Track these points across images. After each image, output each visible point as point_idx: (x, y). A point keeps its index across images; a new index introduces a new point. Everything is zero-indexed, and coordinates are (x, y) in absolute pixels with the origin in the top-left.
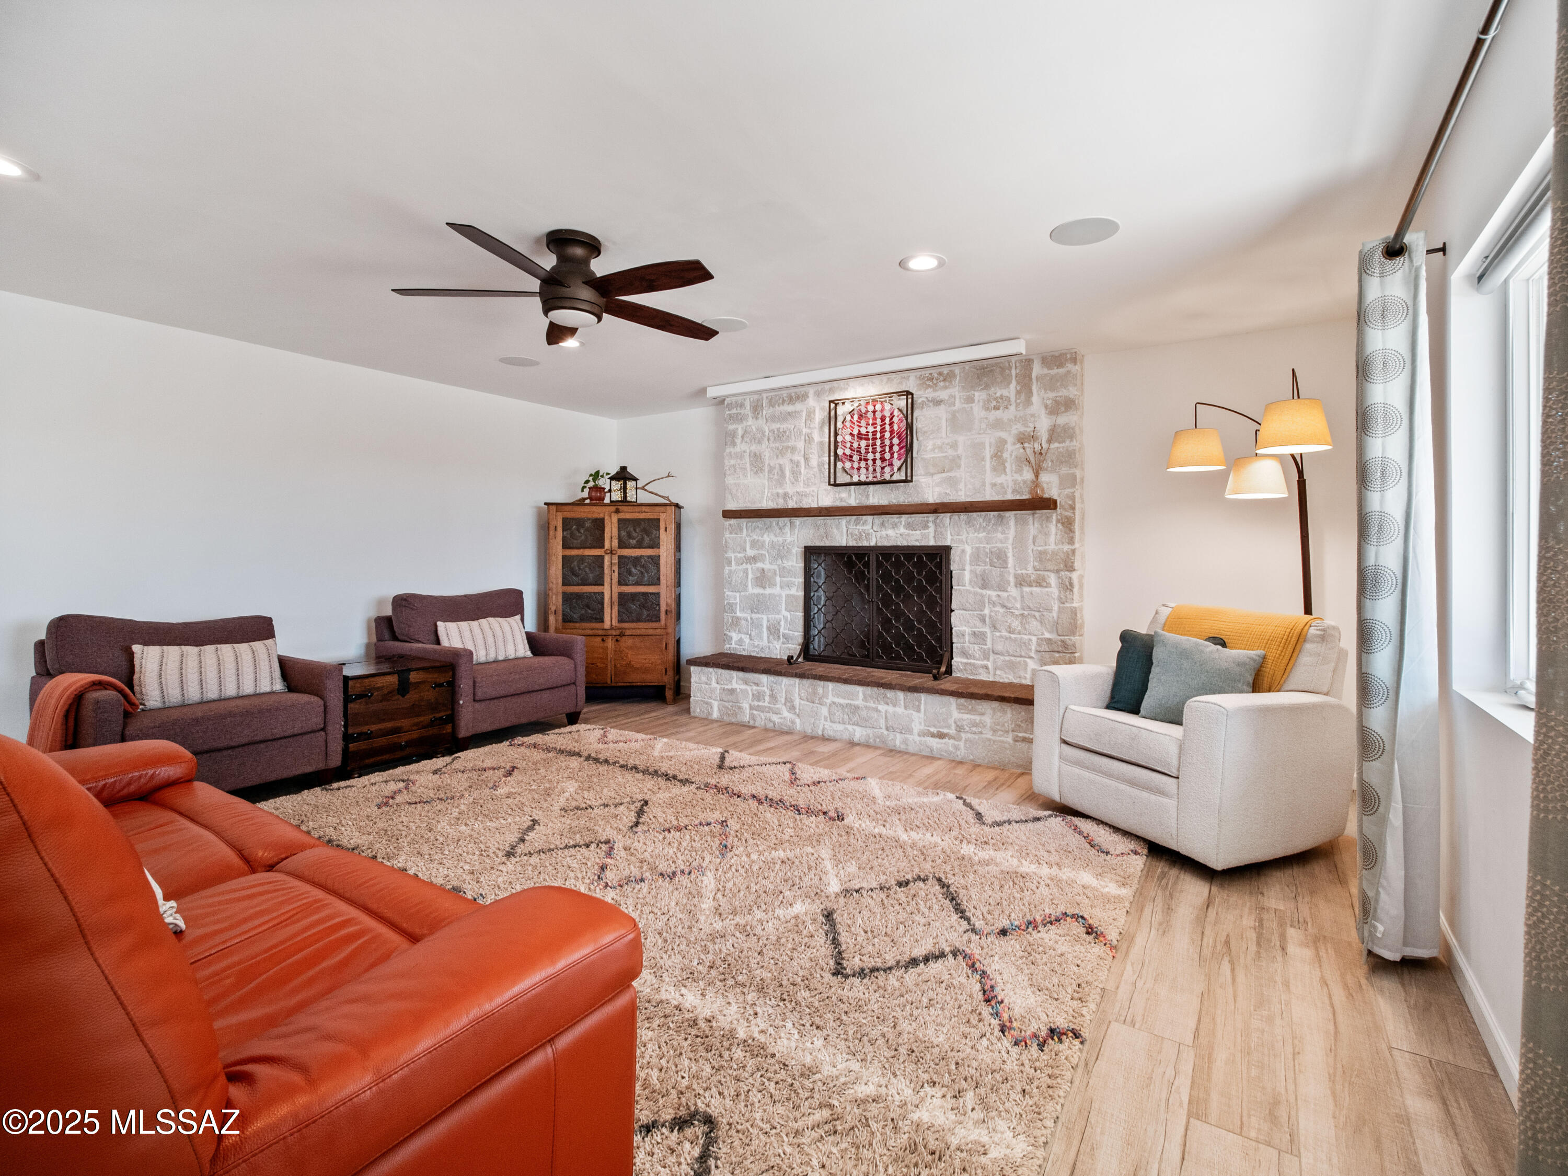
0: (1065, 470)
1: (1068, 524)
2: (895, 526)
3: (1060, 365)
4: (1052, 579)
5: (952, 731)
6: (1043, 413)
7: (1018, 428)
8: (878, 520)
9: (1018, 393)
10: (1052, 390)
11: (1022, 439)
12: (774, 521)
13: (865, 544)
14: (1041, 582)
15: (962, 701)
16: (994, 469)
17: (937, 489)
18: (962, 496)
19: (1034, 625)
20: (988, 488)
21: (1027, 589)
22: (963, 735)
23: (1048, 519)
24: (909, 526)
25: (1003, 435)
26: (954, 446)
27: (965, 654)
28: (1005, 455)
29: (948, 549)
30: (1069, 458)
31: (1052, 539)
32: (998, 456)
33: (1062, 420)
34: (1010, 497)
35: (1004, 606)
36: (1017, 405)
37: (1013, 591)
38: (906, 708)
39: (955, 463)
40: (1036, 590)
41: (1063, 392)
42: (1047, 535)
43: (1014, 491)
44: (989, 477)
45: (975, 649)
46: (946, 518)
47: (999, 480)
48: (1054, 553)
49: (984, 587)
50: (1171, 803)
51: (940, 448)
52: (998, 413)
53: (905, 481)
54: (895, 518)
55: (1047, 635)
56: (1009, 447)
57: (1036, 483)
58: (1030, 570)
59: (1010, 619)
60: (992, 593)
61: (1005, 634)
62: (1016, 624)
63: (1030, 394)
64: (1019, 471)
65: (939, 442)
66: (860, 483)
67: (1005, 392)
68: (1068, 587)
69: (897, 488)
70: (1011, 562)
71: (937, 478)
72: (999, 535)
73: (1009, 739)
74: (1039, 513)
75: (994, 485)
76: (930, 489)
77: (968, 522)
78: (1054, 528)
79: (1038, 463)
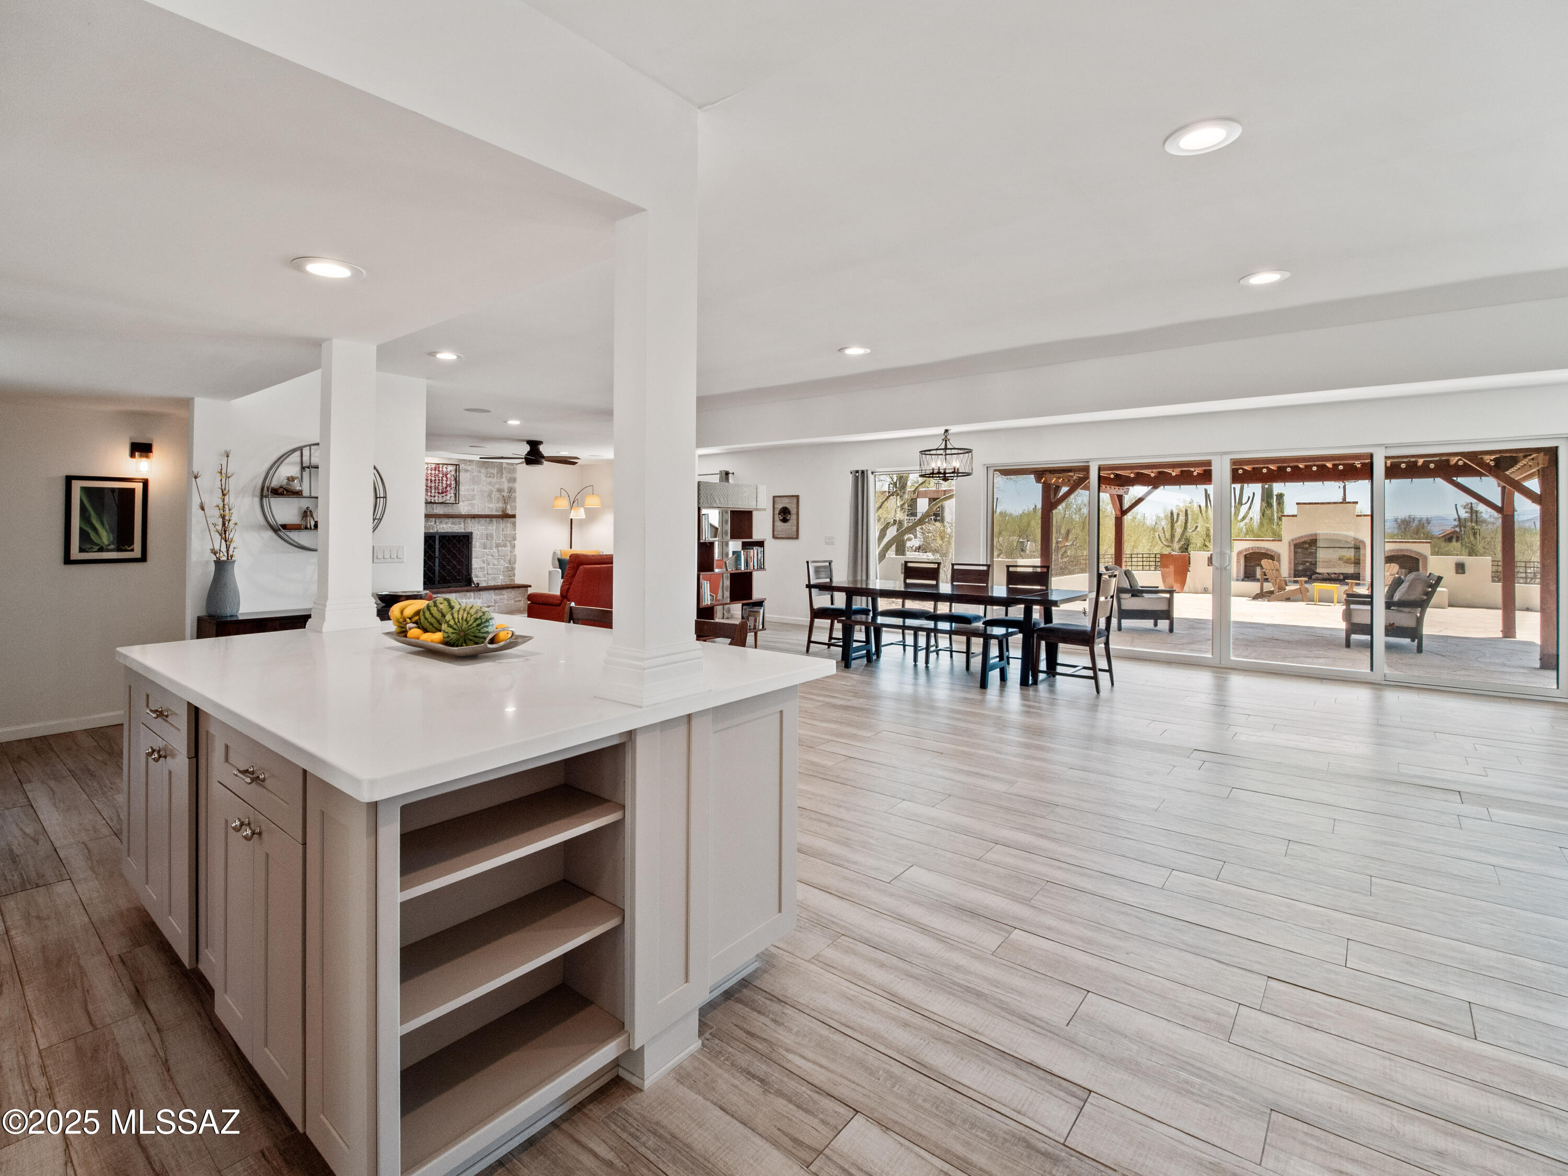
0: (513, 504)
1: (514, 524)
2: (446, 523)
4: (508, 545)
5: (493, 604)
6: (506, 482)
7: (497, 486)
8: (438, 520)
9: (497, 473)
10: (509, 474)
11: (500, 490)
13: (432, 531)
14: (505, 546)
15: (497, 591)
16: (489, 502)
17: (466, 508)
18: (476, 511)
19: (502, 561)
20: (487, 509)
21: (500, 548)
22: (497, 605)
23: (508, 522)
24: (453, 523)
25: (492, 488)
26: (473, 490)
27: (477, 577)
28: (493, 496)
29: (471, 533)
30: (515, 500)
31: (509, 530)
32: (490, 496)
33: (512, 485)
34: (494, 513)
35: (492, 555)
36: (497, 477)
37: (495, 550)
38: (474, 598)
39: (473, 497)
40: (503, 548)
41: (513, 475)
42: (507, 527)
43: (496, 511)
44: (486, 504)
45: (480, 574)
46: (469, 520)
47: (491, 506)
48: (510, 535)
49: (485, 548)
51: (468, 491)
52: (490, 479)
53: (456, 503)
54: (446, 520)
55: (506, 565)
56: (494, 493)
57: (504, 508)
58: (500, 541)
59: (493, 560)
60: (488, 551)
61: (492, 566)
62: (496, 562)
63: (502, 474)
64: (498, 503)
65: (467, 488)
67: (493, 471)
68: (514, 547)
69: (448, 506)
70: (494, 538)
71: (466, 503)
72: (491, 528)
73: (513, 602)
74: (504, 519)
75: (489, 508)
76: (463, 508)
77: (479, 522)
78: (509, 525)
79: (505, 501)
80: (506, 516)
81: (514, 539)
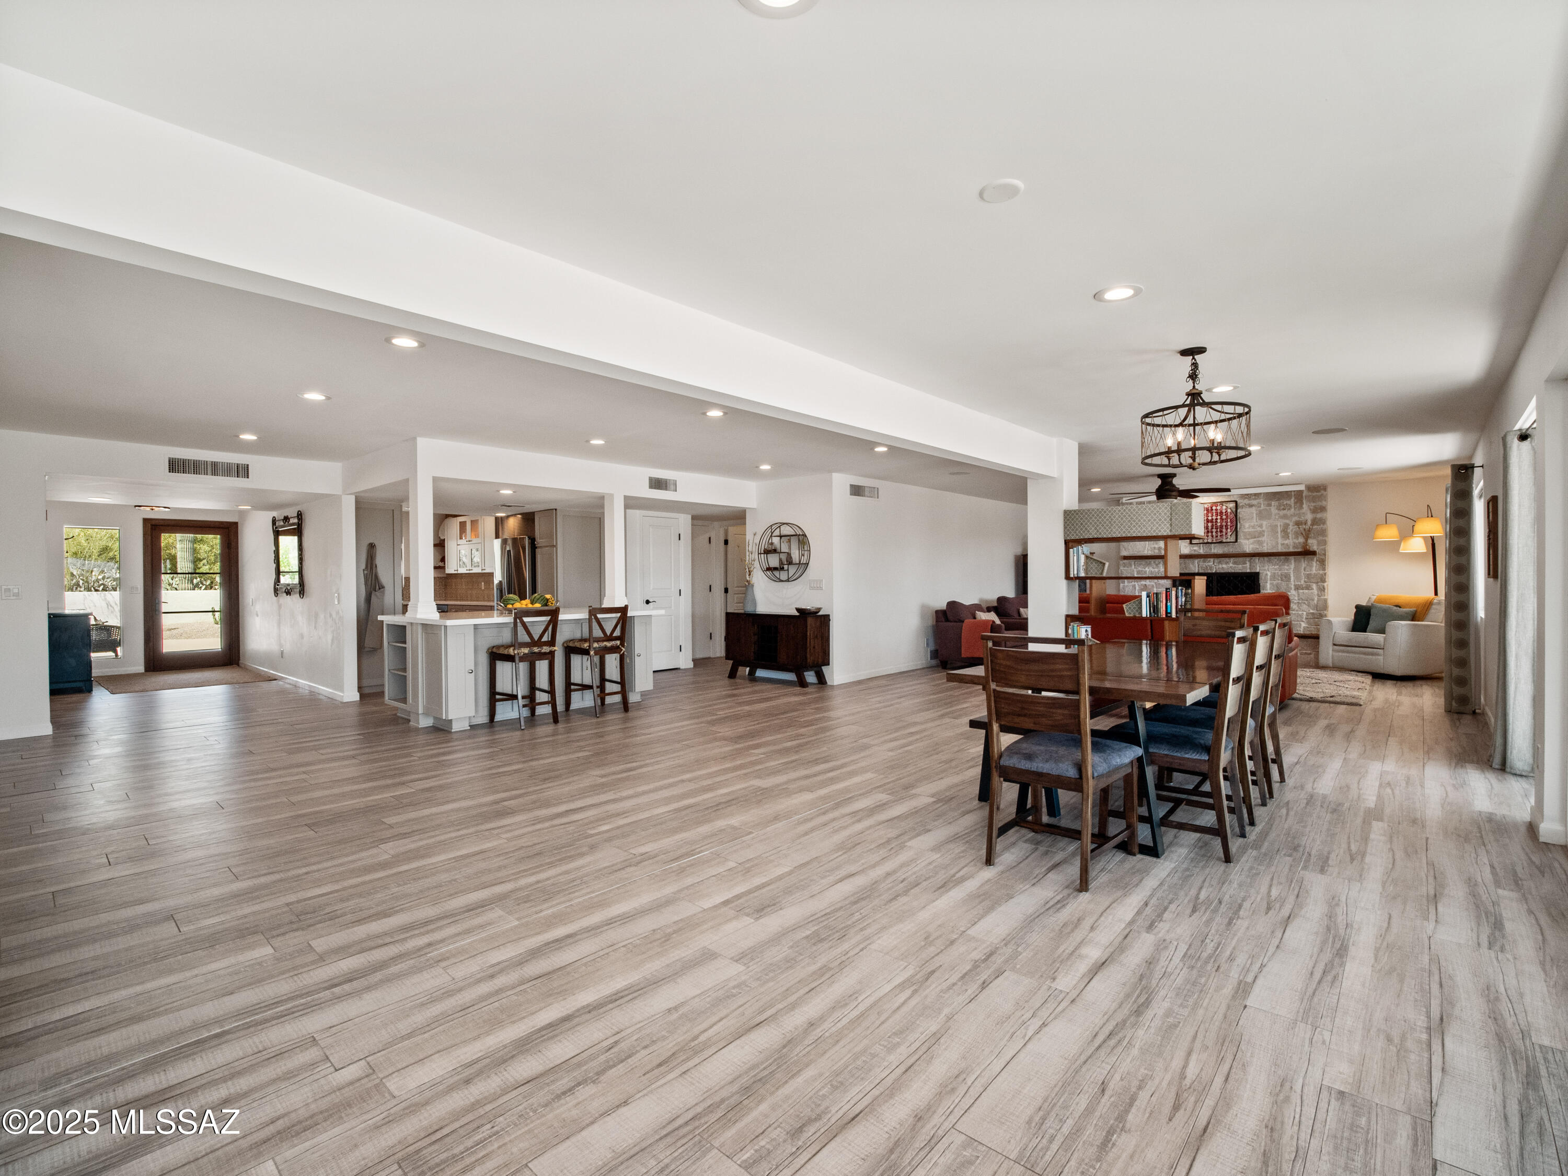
0: (1320, 538)
1: (1322, 563)
2: (1227, 563)
3: (1319, 491)
4: (1314, 586)
6: (1309, 512)
7: (1295, 519)
8: (1216, 560)
9: (1295, 503)
10: (1313, 503)
11: (1298, 524)
12: (1152, 561)
13: (1210, 571)
14: (1308, 588)
16: (1283, 537)
17: (1251, 546)
18: (1266, 549)
19: (1305, 607)
20: (1280, 545)
21: (1301, 591)
23: (1312, 560)
24: (1234, 563)
25: (1287, 521)
26: (1261, 526)
28: (1289, 531)
29: (1258, 573)
30: (1323, 533)
31: (1314, 568)
32: (1285, 531)
33: (1319, 516)
34: (1291, 550)
36: (1295, 508)
37: (1293, 593)
39: (1261, 534)
40: (1306, 591)
41: (1320, 504)
42: (1311, 566)
43: (1294, 547)
44: (1280, 541)
46: (1257, 559)
47: (1286, 542)
48: (1315, 575)
50: (1381, 658)
51: (1253, 527)
52: (1285, 512)
53: (1234, 542)
54: (1227, 560)
55: (1312, 611)
56: (1291, 527)
57: (1306, 543)
58: (1303, 582)
63: (1302, 505)
64: (1297, 538)
65: (1253, 524)
66: (1208, 543)
67: (1288, 502)
68: (1322, 590)
69: (1229, 545)
70: (1292, 579)
71: (1252, 541)
72: (1287, 568)
74: (1307, 557)
75: (1283, 544)
76: (1247, 545)
77: (1269, 561)
78: (1314, 564)
79: (1307, 535)
80: (1307, 553)
81: (1324, 581)
